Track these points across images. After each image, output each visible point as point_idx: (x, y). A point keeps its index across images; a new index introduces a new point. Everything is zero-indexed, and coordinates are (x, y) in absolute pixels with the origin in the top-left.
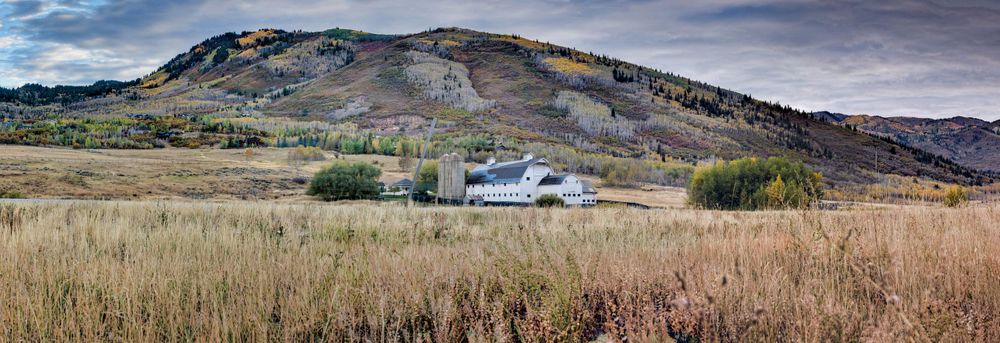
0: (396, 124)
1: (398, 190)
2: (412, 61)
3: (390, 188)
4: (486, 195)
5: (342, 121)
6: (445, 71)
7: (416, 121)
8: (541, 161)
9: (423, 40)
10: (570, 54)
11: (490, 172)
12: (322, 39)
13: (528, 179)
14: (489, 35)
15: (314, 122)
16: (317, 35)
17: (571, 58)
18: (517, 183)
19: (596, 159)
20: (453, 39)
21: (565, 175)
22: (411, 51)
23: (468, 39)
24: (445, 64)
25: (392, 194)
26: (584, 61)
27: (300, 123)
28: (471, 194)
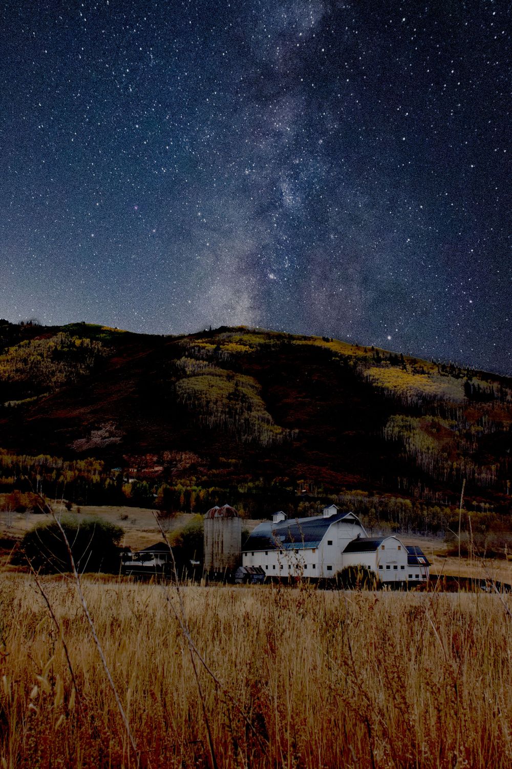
0: (159, 463)
1: (148, 558)
2: (185, 372)
3: (137, 554)
4: (270, 567)
5: (83, 455)
6: (229, 386)
7: (187, 459)
8: (348, 517)
9: (200, 342)
10: (403, 361)
11: (277, 533)
12: (60, 336)
13: (330, 543)
14: (291, 337)
15: (41, 456)
16: (54, 330)
17: (404, 368)
18: (314, 549)
19: (441, 514)
20: (241, 342)
21: (382, 539)
22: (183, 359)
23: (262, 341)
24: (229, 378)
25: (140, 564)
26: (423, 372)
27: (21, 458)
28: (250, 565)
